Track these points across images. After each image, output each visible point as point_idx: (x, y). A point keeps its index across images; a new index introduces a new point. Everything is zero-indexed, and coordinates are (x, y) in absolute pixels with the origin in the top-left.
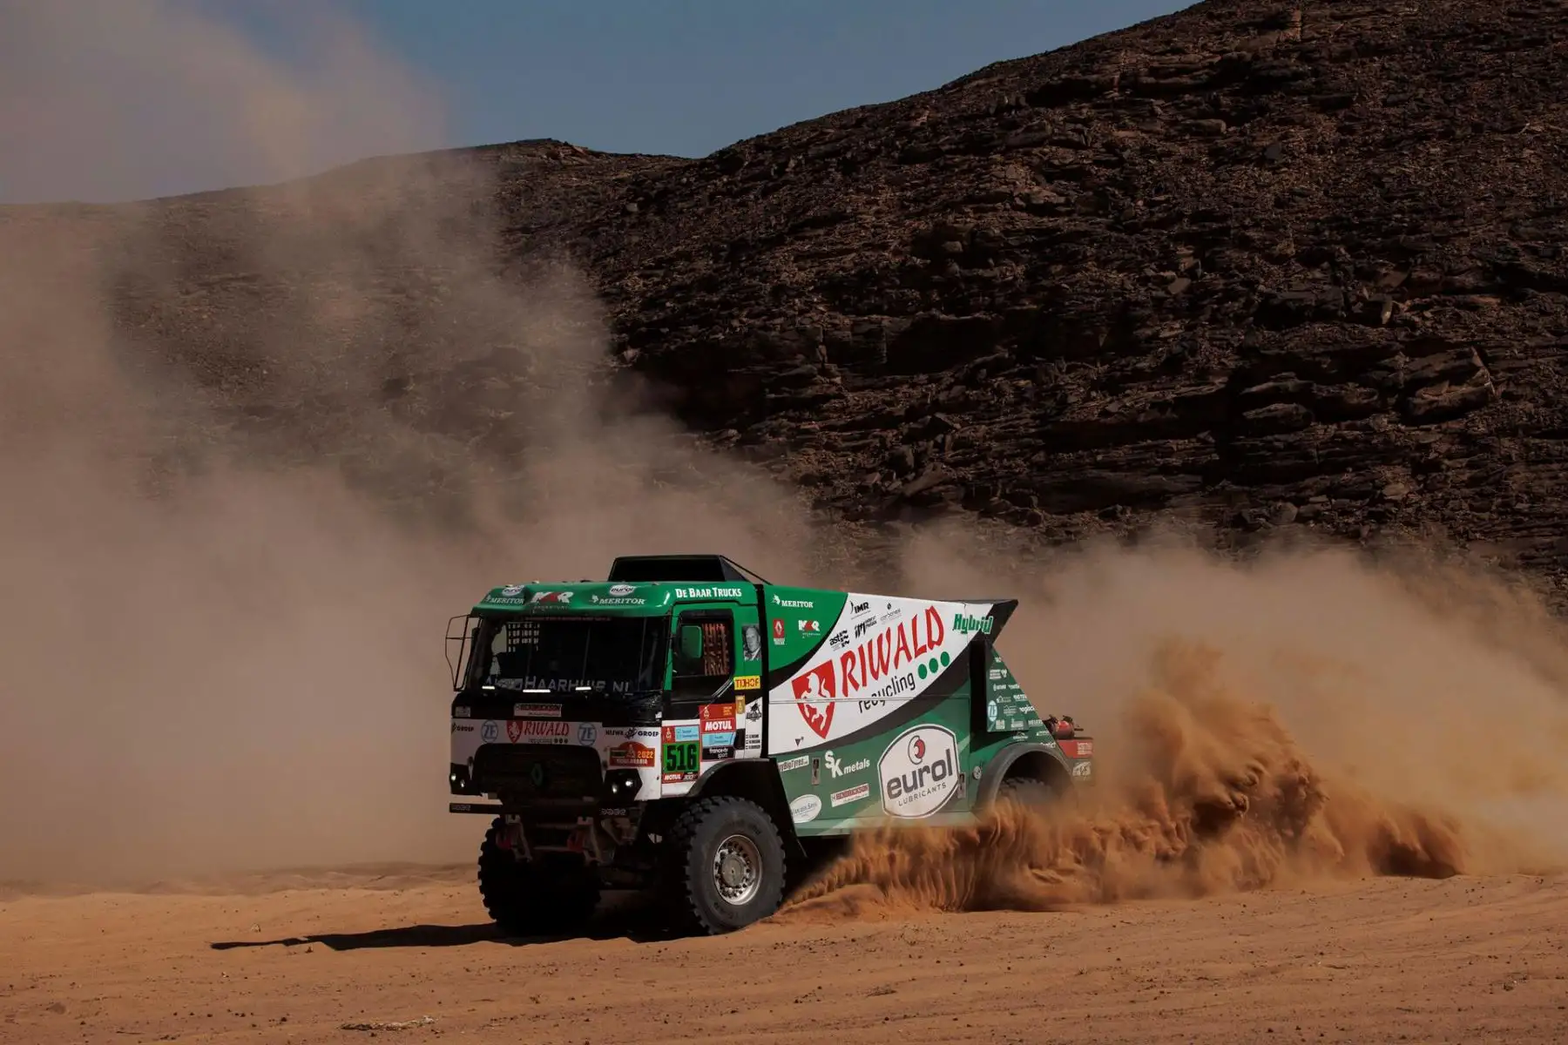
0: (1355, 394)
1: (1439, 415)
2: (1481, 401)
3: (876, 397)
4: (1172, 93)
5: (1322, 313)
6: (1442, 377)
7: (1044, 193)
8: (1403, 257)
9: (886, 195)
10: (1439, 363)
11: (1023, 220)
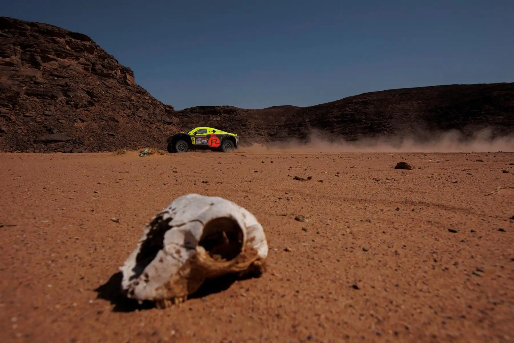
0: (381, 126)
1: (388, 127)
2: (391, 127)
3: (340, 125)
4: (359, 103)
5: (376, 120)
6: (387, 125)
7: (350, 110)
8: (382, 116)
9: (336, 110)
10: (387, 124)
11: (349, 112)
